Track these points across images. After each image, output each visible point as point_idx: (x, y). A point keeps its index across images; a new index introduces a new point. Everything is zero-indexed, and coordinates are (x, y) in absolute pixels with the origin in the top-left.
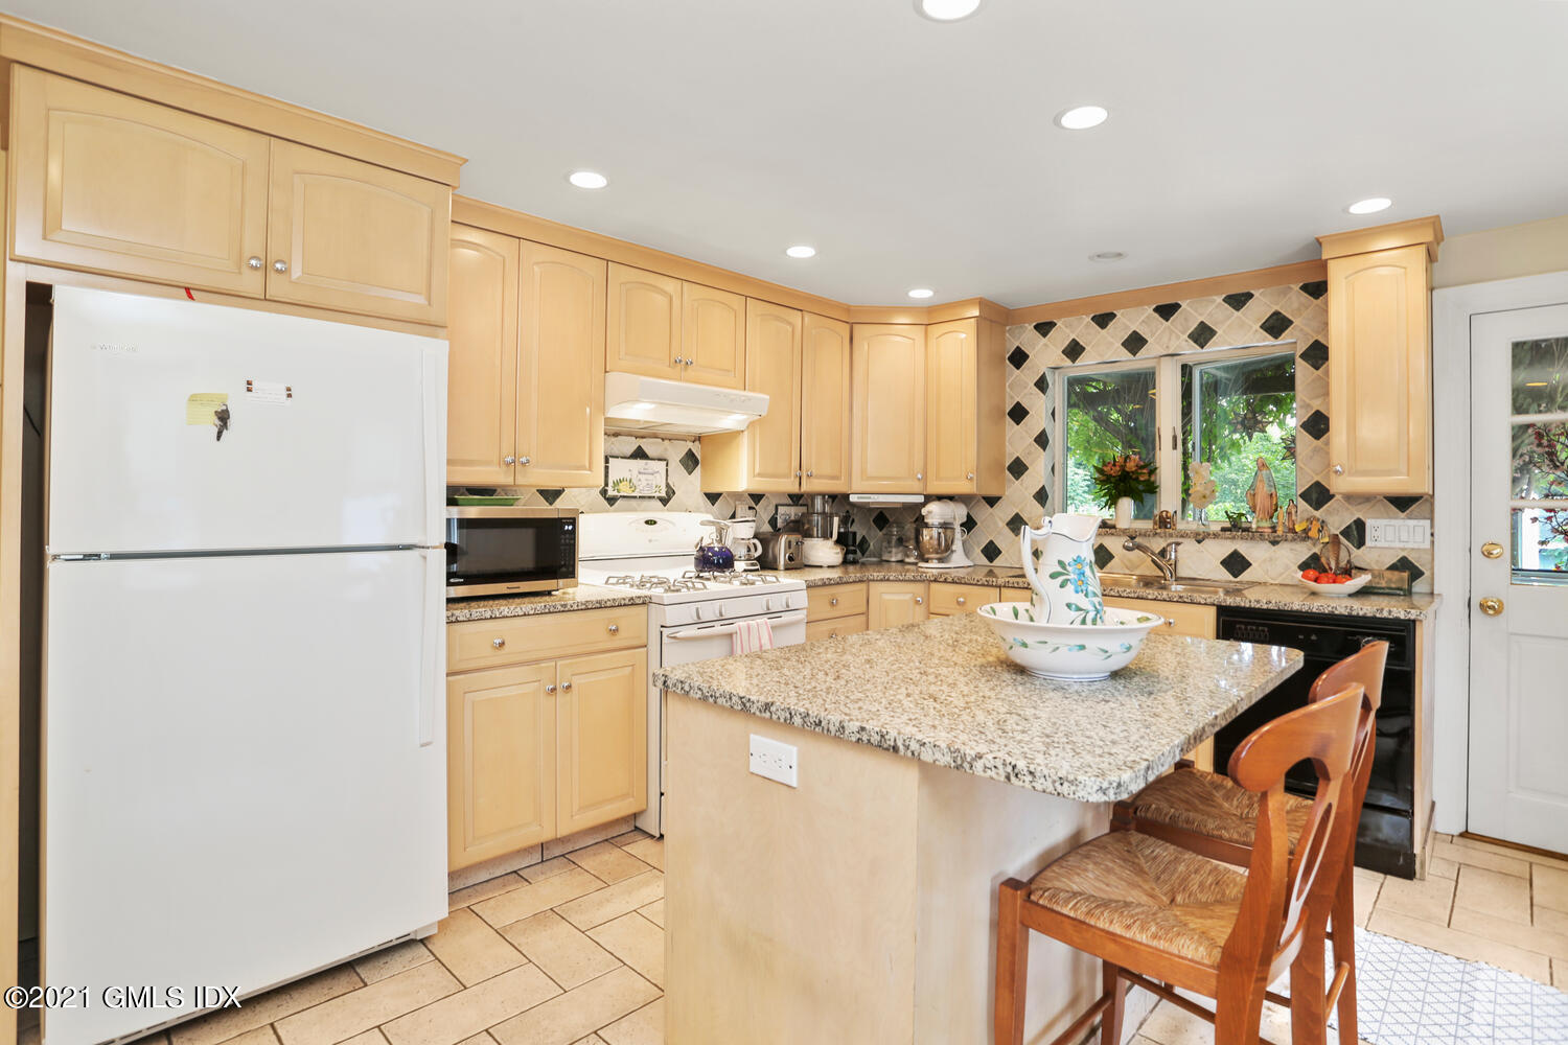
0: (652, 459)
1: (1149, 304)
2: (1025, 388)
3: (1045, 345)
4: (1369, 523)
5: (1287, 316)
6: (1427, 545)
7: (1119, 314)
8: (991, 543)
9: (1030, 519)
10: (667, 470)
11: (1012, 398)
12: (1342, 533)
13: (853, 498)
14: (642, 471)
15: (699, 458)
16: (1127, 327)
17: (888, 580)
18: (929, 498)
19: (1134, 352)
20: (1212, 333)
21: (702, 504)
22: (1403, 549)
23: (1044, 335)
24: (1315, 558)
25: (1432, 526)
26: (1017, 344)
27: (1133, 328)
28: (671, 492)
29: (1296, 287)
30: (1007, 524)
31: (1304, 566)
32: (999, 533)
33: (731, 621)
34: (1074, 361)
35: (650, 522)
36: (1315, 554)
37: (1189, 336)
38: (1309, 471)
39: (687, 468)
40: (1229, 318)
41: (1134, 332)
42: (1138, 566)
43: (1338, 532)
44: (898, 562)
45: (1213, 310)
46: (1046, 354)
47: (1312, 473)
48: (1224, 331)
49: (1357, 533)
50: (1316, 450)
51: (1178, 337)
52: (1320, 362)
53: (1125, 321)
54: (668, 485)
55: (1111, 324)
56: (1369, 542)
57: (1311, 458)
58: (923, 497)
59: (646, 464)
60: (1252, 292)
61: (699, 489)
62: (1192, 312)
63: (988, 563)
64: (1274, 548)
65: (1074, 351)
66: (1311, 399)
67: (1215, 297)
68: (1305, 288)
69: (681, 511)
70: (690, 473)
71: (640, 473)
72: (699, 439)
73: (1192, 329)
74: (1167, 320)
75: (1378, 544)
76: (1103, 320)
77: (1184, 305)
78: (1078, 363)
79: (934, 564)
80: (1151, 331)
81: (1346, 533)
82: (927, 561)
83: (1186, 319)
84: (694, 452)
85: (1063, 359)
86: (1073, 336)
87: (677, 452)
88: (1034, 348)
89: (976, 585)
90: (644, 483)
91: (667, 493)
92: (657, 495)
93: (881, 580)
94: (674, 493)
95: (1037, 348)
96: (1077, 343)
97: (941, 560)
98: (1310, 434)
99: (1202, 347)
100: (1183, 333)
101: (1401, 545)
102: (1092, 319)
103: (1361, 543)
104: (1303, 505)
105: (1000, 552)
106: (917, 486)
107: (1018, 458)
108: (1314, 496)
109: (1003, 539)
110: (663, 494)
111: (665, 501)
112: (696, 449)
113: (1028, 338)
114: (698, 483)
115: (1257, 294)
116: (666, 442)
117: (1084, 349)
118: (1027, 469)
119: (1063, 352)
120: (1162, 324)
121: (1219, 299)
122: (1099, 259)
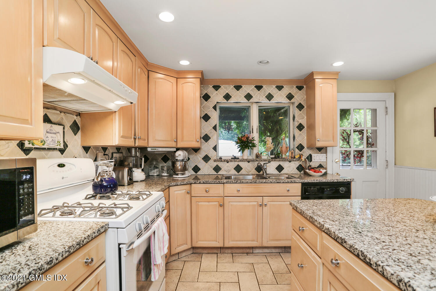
0: (55, 124)
1: (253, 85)
2: (209, 109)
3: (217, 94)
4: (313, 155)
5: (293, 95)
6: (325, 161)
7: (243, 86)
8: (196, 166)
9: (212, 156)
10: (64, 131)
11: (204, 112)
12: (306, 158)
13: (149, 149)
14: (48, 131)
15: (80, 126)
16: (246, 91)
17: (178, 185)
18: (178, 149)
19: (248, 100)
20: (273, 97)
21: (82, 153)
22: (320, 162)
23: (217, 90)
24: (300, 165)
25: (326, 155)
26: (206, 92)
27: (248, 92)
28: (66, 146)
29: (295, 86)
30: (202, 159)
31: (298, 168)
32: (199, 162)
33: (154, 220)
34: (227, 101)
35: (61, 166)
36: (300, 164)
37: (266, 97)
38: (298, 140)
39: (74, 131)
40: (278, 93)
41: (248, 93)
42: (251, 171)
43: (305, 158)
44: (157, 175)
45: (272, 90)
46: (217, 97)
47: (299, 141)
48: (276, 97)
49: (310, 158)
50: (300, 134)
51: (262, 97)
52: (301, 109)
53: (245, 89)
54: (64, 142)
55: (240, 89)
56: (313, 160)
57: (299, 137)
58: (175, 149)
59: (51, 126)
60: (283, 86)
61: (80, 144)
62: (267, 89)
63: (195, 174)
64: (290, 163)
65: (227, 97)
66: (299, 119)
67: (273, 86)
68: (297, 87)
69: (71, 157)
70: (75, 134)
71: (47, 132)
72: (79, 114)
73: (267, 95)
74: (259, 91)
75: (315, 161)
76: (238, 88)
77: (264, 87)
78: (229, 101)
79: (180, 176)
80: (254, 94)
81: (307, 158)
82: (177, 175)
83: (265, 91)
84: (77, 122)
85: (223, 100)
86: (227, 92)
87: (68, 121)
88: (213, 95)
89: (214, 183)
90: (51, 139)
91: (64, 145)
92: (58, 147)
93: (175, 186)
94: (67, 146)
95: (214, 95)
96: (229, 95)
97: (183, 174)
98: (299, 130)
99: (270, 101)
100: (264, 96)
101: (320, 161)
102: (234, 87)
103: (311, 161)
104: (297, 150)
105: (200, 169)
106: (174, 144)
107: (206, 134)
108: (300, 148)
109: (202, 164)
110: (62, 147)
111: (62, 151)
112: (78, 120)
113: (210, 90)
114: (79, 141)
115: (285, 86)
116: (62, 114)
117: (231, 97)
118: (210, 138)
119: (223, 97)
120: (257, 91)
121: (274, 86)
122: (261, 64)
